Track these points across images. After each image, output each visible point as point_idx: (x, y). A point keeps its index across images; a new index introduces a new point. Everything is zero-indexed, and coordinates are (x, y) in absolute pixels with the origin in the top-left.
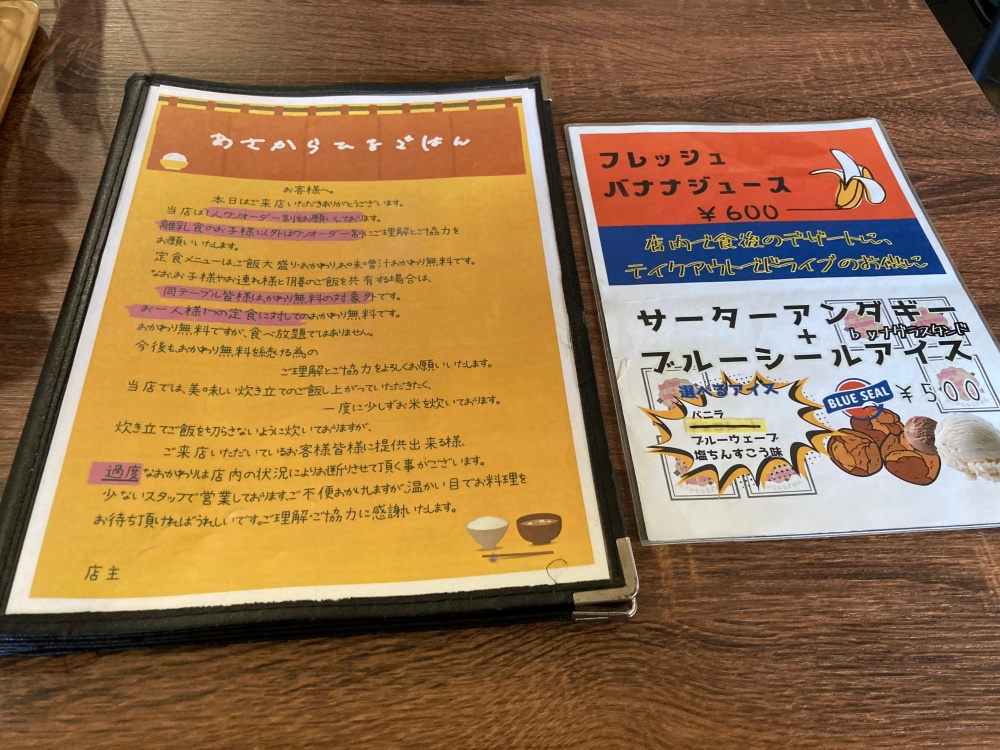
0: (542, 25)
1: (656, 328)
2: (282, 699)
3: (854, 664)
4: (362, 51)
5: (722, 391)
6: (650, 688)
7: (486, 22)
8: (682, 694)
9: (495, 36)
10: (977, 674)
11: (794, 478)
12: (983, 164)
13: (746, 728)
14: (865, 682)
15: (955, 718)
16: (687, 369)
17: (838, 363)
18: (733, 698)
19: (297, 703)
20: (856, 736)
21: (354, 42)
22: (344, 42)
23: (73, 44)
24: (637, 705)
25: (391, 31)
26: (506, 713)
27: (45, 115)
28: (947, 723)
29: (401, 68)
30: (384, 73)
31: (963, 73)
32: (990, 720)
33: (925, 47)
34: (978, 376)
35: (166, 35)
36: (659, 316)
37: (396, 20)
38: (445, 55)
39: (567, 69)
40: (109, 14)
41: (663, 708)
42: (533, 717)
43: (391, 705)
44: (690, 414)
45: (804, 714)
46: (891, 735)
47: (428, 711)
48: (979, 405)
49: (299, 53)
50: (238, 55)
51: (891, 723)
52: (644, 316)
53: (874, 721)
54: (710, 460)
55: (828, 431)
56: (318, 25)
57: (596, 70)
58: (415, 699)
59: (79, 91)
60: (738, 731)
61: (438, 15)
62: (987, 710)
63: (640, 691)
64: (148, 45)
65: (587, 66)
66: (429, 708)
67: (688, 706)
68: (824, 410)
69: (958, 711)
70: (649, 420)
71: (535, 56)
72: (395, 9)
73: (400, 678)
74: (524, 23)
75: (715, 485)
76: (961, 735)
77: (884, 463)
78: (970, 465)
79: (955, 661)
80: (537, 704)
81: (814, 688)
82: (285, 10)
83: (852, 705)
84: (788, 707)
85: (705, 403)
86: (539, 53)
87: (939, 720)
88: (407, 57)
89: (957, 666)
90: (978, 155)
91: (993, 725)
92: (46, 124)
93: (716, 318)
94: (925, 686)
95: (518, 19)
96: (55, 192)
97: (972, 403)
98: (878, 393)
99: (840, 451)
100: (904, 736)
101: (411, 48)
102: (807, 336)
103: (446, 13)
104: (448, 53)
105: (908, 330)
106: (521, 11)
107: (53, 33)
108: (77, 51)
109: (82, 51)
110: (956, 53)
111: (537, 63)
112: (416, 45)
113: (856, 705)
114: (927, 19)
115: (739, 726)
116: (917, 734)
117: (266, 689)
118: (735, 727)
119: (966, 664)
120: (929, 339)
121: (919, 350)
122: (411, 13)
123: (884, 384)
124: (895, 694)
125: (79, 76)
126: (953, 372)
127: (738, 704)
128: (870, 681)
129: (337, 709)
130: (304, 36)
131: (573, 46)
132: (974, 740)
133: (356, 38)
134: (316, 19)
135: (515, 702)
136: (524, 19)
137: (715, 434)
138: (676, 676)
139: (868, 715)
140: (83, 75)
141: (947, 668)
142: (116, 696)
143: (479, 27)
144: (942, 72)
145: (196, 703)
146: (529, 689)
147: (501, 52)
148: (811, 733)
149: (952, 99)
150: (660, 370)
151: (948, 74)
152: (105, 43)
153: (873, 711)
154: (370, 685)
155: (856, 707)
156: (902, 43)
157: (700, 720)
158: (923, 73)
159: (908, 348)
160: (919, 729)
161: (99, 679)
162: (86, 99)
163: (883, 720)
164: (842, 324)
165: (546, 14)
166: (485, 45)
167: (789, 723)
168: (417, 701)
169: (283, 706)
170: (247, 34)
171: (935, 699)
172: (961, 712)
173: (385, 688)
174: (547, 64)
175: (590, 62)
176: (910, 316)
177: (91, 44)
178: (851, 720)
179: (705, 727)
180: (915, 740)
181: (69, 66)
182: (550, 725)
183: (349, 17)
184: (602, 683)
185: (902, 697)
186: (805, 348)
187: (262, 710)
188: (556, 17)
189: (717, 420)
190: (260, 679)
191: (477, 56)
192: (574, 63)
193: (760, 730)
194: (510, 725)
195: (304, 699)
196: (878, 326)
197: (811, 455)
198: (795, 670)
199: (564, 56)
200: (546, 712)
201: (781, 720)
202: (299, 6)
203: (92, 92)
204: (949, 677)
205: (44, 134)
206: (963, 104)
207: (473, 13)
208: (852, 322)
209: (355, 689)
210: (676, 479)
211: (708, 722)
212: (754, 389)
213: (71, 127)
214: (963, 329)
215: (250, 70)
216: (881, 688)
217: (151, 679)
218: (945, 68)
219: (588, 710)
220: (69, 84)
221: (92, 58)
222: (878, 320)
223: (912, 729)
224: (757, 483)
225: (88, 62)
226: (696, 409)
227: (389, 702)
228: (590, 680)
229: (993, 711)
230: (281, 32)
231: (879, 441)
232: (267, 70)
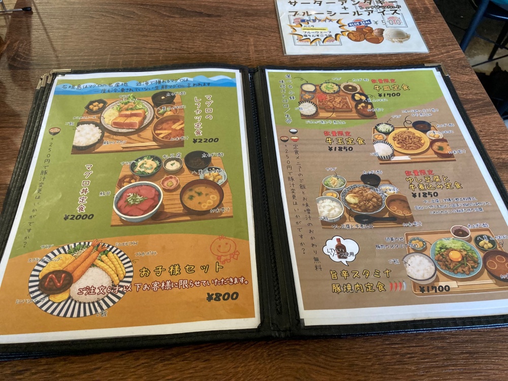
0: (250, 27)
1: (294, 5)
2: (132, 370)
3: (401, 342)
4: (161, 43)
5: (314, 21)
6: (305, 357)
7: (222, 26)
8: (320, 359)
9: (227, 33)
10: (457, 345)
11: (335, 41)
12: (464, 93)
13: (350, 375)
14: (405, 351)
15: (447, 366)
16: (304, 15)
17: (354, 15)
18: (344, 360)
19: (139, 372)
20: (400, 376)
21: (156, 39)
22: (152, 39)
23: (16, 44)
24: (300, 366)
25: (175, 32)
26: (238, 372)
27: (5, 82)
28: (443, 368)
29: (180, 52)
30: (172, 55)
31: (456, 46)
32: (464, 367)
33: (437, 33)
34: (401, 19)
35: (62, 37)
36: (295, 3)
37: (177, 26)
38: (202, 44)
39: (263, 50)
40: (34, 27)
41: (311, 367)
42: (251, 373)
43: (184, 371)
44: (303, 26)
45: (376, 367)
46: (417, 375)
47: (202, 373)
48: (400, 26)
49: (130, 45)
50: (99, 47)
51: (417, 369)
52: (291, 3)
53: (409, 369)
54: (308, 37)
55: (348, 31)
56: (138, 30)
57: (277, 50)
58: (195, 367)
59: (20, 69)
60: (346, 376)
61: (199, 23)
62: (462, 362)
63: (300, 359)
64: (54, 43)
65: (272, 48)
66: (202, 371)
67: (322, 365)
68: (348, 26)
69: (448, 362)
70: (290, 27)
71: (247, 43)
72: (177, 20)
73: (188, 358)
74: (241, 26)
75: (309, 43)
76: (450, 374)
77: (365, 39)
78: (393, 40)
79: (447, 339)
80: (253, 367)
81: (381, 354)
82: (122, 22)
83: (399, 361)
84: (370, 364)
85: (308, 23)
86: (248, 42)
87: (439, 367)
88: (184, 46)
89: (448, 341)
90: (462, 89)
91: (465, 369)
92: (5, 86)
93: (315, 3)
94: (433, 351)
95: (238, 24)
96: (11, 122)
97: (397, 25)
98: (367, 22)
99: (351, 35)
100: (423, 375)
101: (185, 41)
102: (345, 8)
103: (202, 22)
104: (204, 43)
105: (380, 7)
106: (239, 20)
107: (6, 38)
108: (18, 47)
109: (21, 47)
110: (453, 35)
111: (248, 47)
112: (188, 39)
113: (401, 361)
114: (439, 18)
115: (346, 374)
116: (429, 374)
117: (125, 366)
118: (345, 374)
119: (452, 340)
120: (386, 9)
121: (383, 12)
122: (185, 23)
123: (369, 20)
124: (419, 355)
125: (20, 61)
126: (393, 17)
127: (346, 363)
128: (407, 350)
129: (158, 374)
130: (131, 36)
131: (265, 37)
132: (456, 376)
133: (158, 37)
134: (137, 27)
135: (242, 367)
136: (241, 24)
137: (310, 31)
138: (317, 351)
139: (406, 366)
140: (22, 60)
141: (443, 342)
142: (54, 372)
143: (219, 29)
144: (446, 46)
145: (92, 374)
146: (248, 361)
147: (230, 42)
148: (380, 375)
149: (450, 60)
150: (295, 15)
151: (448, 47)
152: (32, 42)
153: (408, 364)
154: (174, 362)
155: (400, 362)
156: (426, 31)
157: (328, 372)
158: (436, 47)
159: (379, 11)
160: (430, 372)
161: (45, 365)
162: (24, 73)
163: (413, 368)
164: (358, 5)
165: (252, 21)
166: (222, 38)
167: (370, 371)
168: (197, 368)
169: (133, 373)
170: (103, 36)
171: (438, 357)
172: (449, 363)
173: (181, 363)
174: (253, 47)
175: (273, 46)
176: (382, 4)
177: (25, 44)
178: (399, 368)
179: (331, 375)
180: (428, 377)
181: (15, 56)
182: (259, 377)
183: (154, 25)
184: (283, 356)
185: (422, 357)
186: (344, 11)
187: (122, 376)
188: (257, 22)
189: (312, 28)
190: (122, 361)
191: (218, 44)
192: (266, 47)
193: (357, 375)
194: (240, 378)
195: (143, 370)
196: (370, 6)
197: (341, 37)
198: (373, 346)
199: (262, 43)
200: (257, 371)
201: (366, 370)
202: (128, 20)
203: (27, 69)
204: (444, 347)
205: (4, 92)
206: (455, 62)
207: (215, 21)
208: (361, 5)
209: (167, 364)
210: (297, 41)
211: (332, 373)
212: (325, 21)
213: (17, 87)
214: (399, 7)
215: (106, 55)
216: (412, 353)
217: (70, 363)
218: (447, 44)
219: (277, 369)
220: (15, 65)
221: (26, 51)
222: (370, 4)
223: (427, 372)
224: (323, 42)
225: (24, 53)
226: (305, 25)
227: (183, 369)
228: (277, 355)
229: (464, 362)
230: (120, 34)
231: (364, 34)
232: (114, 55)
